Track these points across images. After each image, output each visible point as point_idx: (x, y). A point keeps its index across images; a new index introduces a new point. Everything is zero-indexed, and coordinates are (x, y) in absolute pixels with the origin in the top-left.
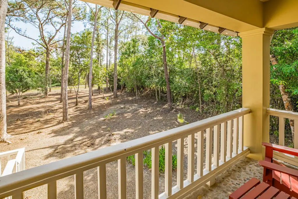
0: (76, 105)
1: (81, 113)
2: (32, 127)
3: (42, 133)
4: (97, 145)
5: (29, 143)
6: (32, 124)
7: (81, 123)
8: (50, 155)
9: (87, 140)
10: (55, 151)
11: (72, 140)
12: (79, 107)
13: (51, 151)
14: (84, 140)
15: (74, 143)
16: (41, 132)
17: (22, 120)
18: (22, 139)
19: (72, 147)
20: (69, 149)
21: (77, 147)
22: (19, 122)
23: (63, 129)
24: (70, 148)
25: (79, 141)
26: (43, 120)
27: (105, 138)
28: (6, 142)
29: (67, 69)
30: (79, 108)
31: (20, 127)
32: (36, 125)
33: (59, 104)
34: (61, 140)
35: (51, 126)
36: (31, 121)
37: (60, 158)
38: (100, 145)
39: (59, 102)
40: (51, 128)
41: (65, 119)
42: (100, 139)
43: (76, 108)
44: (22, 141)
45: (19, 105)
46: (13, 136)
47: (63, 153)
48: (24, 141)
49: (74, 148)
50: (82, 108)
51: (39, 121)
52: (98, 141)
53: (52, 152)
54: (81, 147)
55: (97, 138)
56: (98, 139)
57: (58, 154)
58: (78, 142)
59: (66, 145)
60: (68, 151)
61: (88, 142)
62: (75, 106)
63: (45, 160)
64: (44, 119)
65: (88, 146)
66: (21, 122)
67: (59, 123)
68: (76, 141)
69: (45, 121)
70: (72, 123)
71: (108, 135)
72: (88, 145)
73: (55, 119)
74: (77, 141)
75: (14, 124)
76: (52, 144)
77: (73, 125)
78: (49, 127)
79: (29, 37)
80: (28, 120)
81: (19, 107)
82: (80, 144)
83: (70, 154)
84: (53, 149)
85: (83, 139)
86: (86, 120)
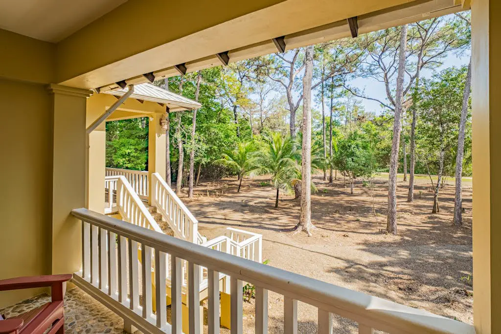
0: (434, 212)
1: (434, 228)
2: (346, 226)
3: (348, 238)
4: (419, 296)
5: (327, 244)
6: (348, 222)
7: (418, 245)
8: (337, 271)
9: (406, 277)
10: (346, 268)
11: (382, 265)
12: (436, 217)
13: (342, 264)
14: (400, 276)
15: (381, 271)
16: (348, 236)
17: (341, 214)
18: (323, 236)
19: (372, 275)
20: (366, 275)
21: (381, 279)
22: (337, 215)
23: (381, 244)
24: (368, 275)
25: (391, 273)
26: (364, 221)
27: (444, 293)
28: (307, 233)
29: (396, 144)
30: (436, 220)
31: (334, 221)
32: (352, 225)
33: (405, 203)
34: (367, 258)
35: (366, 233)
36: (351, 217)
37: (345, 280)
38: (424, 298)
39: (406, 200)
40: (365, 235)
41: (390, 229)
42: (433, 288)
43: (429, 218)
44: (322, 238)
45: (352, 193)
46: (317, 229)
47: (352, 276)
48: (325, 239)
49: (374, 278)
50: (443, 221)
51: (358, 220)
52: (425, 289)
53: (342, 267)
54: (386, 283)
55: (426, 284)
56: (428, 287)
57: (346, 274)
58: (388, 273)
59: (367, 268)
60: (362, 278)
61: (405, 281)
62: (429, 214)
63: (326, 272)
64: (367, 220)
65: (400, 289)
66: (339, 215)
67: (381, 232)
68: (386, 270)
69: (366, 223)
70: (402, 239)
71: (454, 289)
72: (401, 287)
73: (382, 225)
74: (389, 271)
75: (331, 216)
76: (351, 258)
77: (402, 244)
78: (364, 233)
79: (369, 97)
80: (347, 215)
81: (351, 196)
82: (391, 278)
83: (360, 282)
84: (346, 265)
85: (399, 273)
86: (434, 243)
